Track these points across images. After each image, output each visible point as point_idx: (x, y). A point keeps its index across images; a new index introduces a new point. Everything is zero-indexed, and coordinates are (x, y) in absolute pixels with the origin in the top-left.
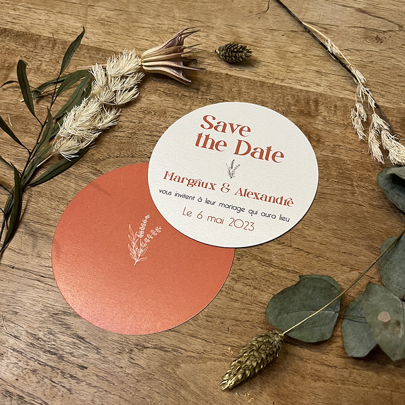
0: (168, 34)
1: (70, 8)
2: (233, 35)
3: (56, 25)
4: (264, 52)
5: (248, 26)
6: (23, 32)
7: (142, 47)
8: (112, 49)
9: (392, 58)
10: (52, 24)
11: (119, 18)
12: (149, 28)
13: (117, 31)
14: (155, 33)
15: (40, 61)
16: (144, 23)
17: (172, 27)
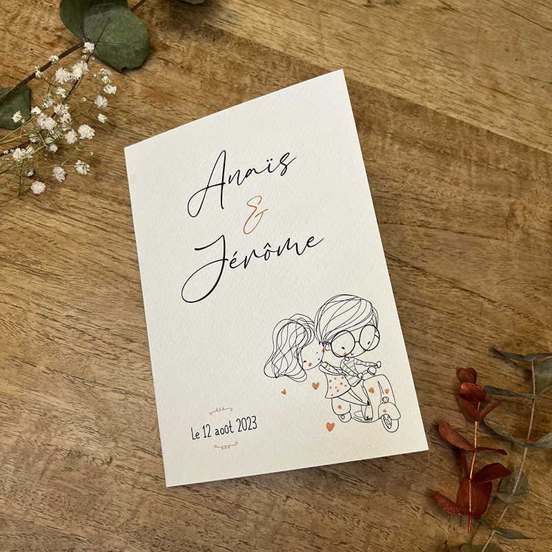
0: (420, 68)
1: (298, 11)
2: (491, 79)
3: (286, 36)
4: (525, 107)
5: (507, 68)
6: (246, 40)
7: (391, 82)
8: (357, 79)
10: (280, 32)
11: (359, 36)
12: (396, 55)
13: (360, 55)
14: (404, 64)
15: (275, 85)
16: (390, 48)
17: (422, 58)
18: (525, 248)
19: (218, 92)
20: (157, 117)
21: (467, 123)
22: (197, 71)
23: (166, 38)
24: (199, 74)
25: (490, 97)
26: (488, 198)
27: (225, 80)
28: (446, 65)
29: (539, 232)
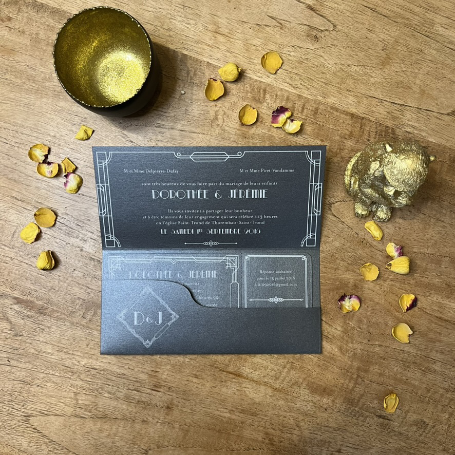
2: (215, 24)
4: (236, 43)
5: (227, 15)
6: (57, 9)
9: (321, 56)
12: (152, 12)
16: (149, 6)
17: (169, 12)
18: (221, 139)
19: (40, 46)
20: (6, 65)
21: (194, 58)
22: (28, 33)
23: (10, 12)
24: (29, 35)
25: (213, 38)
26: (201, 108)
27: (44, 38)
28: (185, 17)
29: (231, 129)
